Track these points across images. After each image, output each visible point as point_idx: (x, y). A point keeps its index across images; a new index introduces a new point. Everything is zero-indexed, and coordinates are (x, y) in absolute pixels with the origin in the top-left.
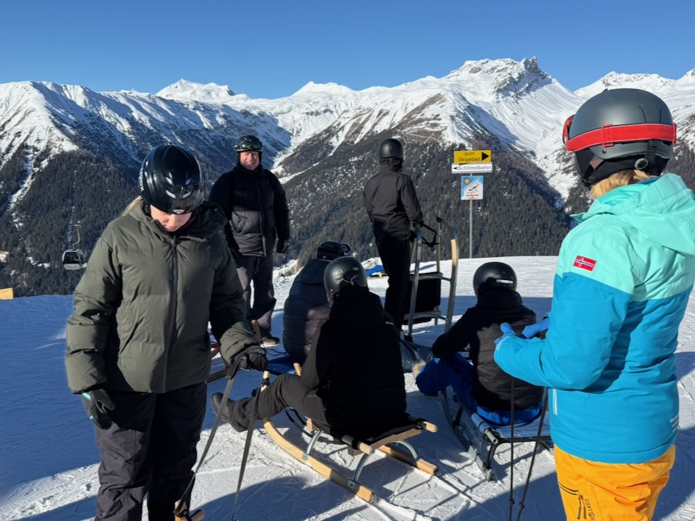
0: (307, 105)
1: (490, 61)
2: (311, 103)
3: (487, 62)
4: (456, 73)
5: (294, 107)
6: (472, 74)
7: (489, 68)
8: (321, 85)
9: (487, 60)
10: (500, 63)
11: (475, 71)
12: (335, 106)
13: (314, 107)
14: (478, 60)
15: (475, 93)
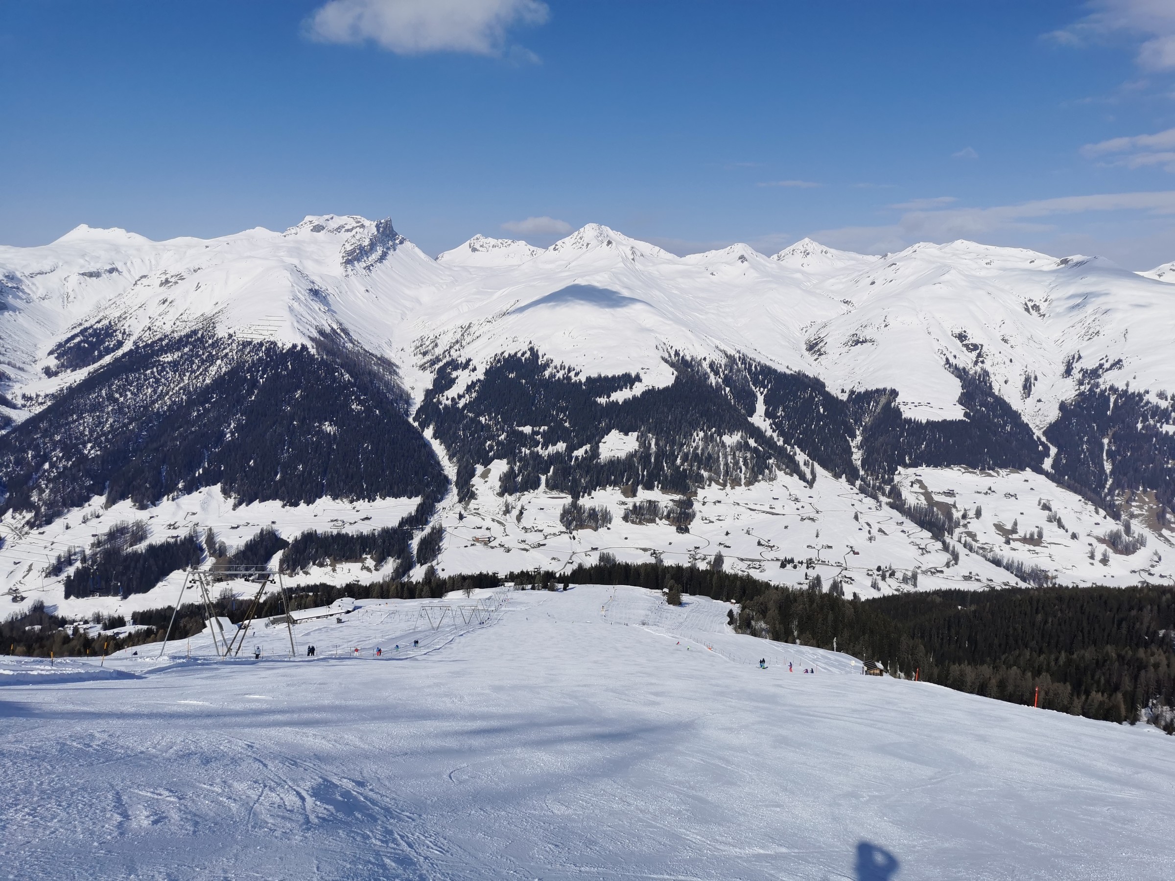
0: (82, 261)
1: (336, 217)
2: (87, 259)
3: (332, 218)
4: (293, 231)
5: (60, 264)
6: (315, 233)
7: (336, 226)
8: (100, 230)
9: (332, 215)
10: (348, 221)
11: (318, 229)
12: (125, 264)
13: (92, 264)
14: (321, 215)
15: (317, 262)
